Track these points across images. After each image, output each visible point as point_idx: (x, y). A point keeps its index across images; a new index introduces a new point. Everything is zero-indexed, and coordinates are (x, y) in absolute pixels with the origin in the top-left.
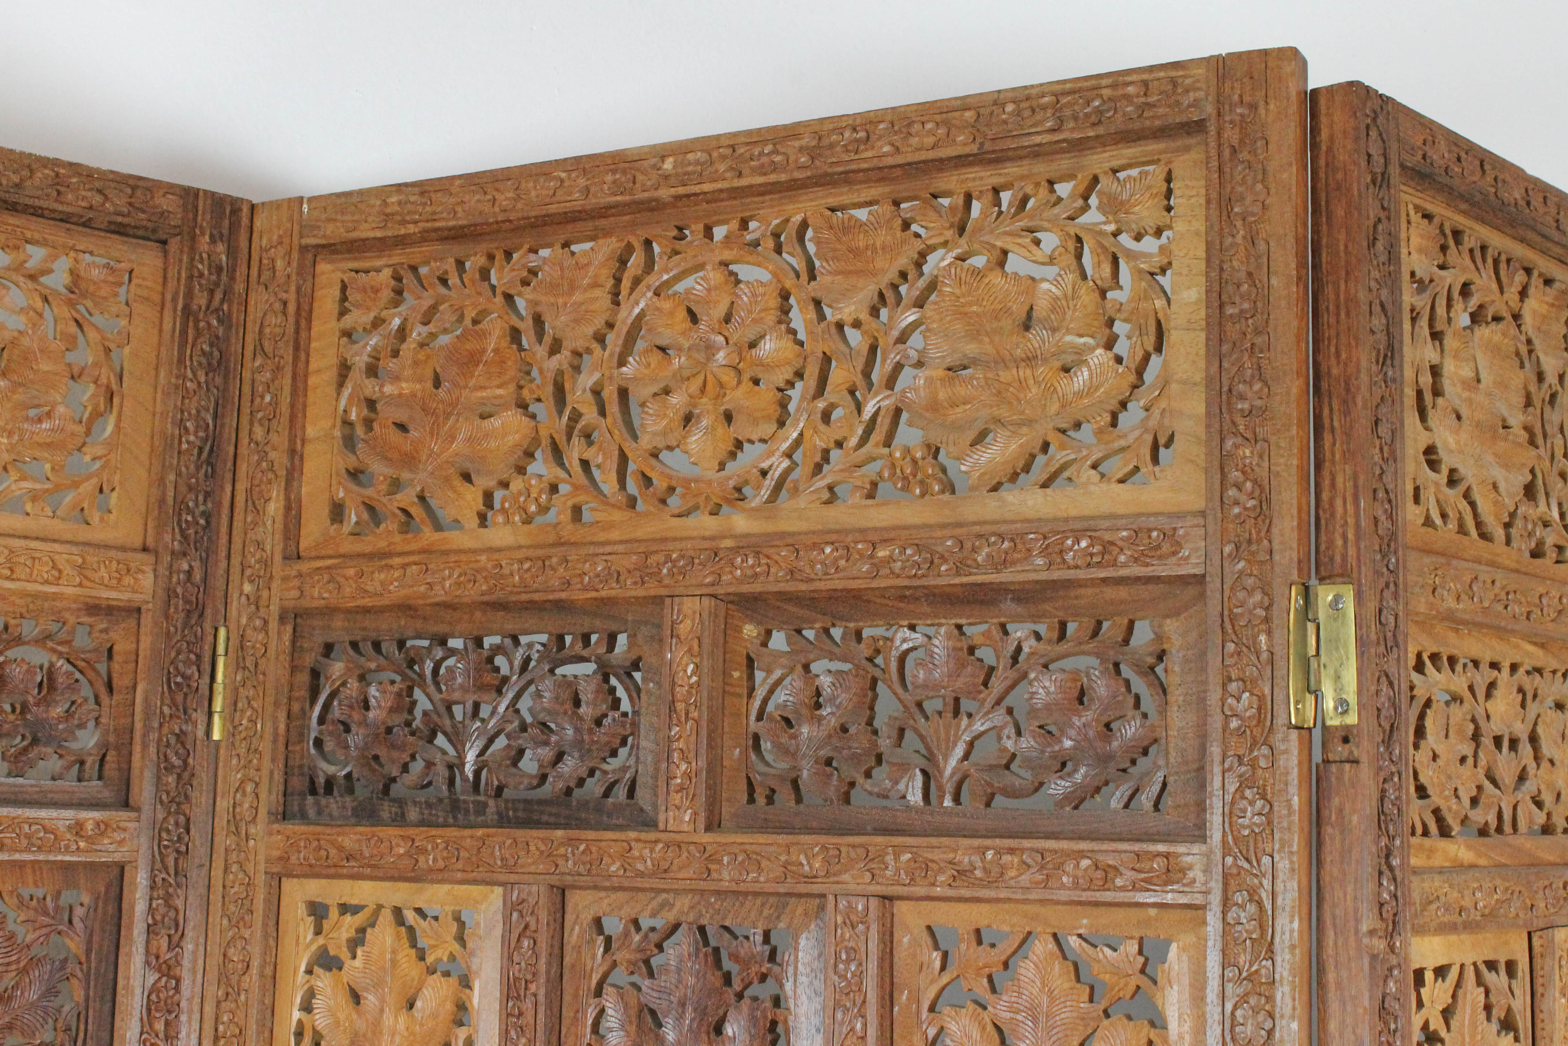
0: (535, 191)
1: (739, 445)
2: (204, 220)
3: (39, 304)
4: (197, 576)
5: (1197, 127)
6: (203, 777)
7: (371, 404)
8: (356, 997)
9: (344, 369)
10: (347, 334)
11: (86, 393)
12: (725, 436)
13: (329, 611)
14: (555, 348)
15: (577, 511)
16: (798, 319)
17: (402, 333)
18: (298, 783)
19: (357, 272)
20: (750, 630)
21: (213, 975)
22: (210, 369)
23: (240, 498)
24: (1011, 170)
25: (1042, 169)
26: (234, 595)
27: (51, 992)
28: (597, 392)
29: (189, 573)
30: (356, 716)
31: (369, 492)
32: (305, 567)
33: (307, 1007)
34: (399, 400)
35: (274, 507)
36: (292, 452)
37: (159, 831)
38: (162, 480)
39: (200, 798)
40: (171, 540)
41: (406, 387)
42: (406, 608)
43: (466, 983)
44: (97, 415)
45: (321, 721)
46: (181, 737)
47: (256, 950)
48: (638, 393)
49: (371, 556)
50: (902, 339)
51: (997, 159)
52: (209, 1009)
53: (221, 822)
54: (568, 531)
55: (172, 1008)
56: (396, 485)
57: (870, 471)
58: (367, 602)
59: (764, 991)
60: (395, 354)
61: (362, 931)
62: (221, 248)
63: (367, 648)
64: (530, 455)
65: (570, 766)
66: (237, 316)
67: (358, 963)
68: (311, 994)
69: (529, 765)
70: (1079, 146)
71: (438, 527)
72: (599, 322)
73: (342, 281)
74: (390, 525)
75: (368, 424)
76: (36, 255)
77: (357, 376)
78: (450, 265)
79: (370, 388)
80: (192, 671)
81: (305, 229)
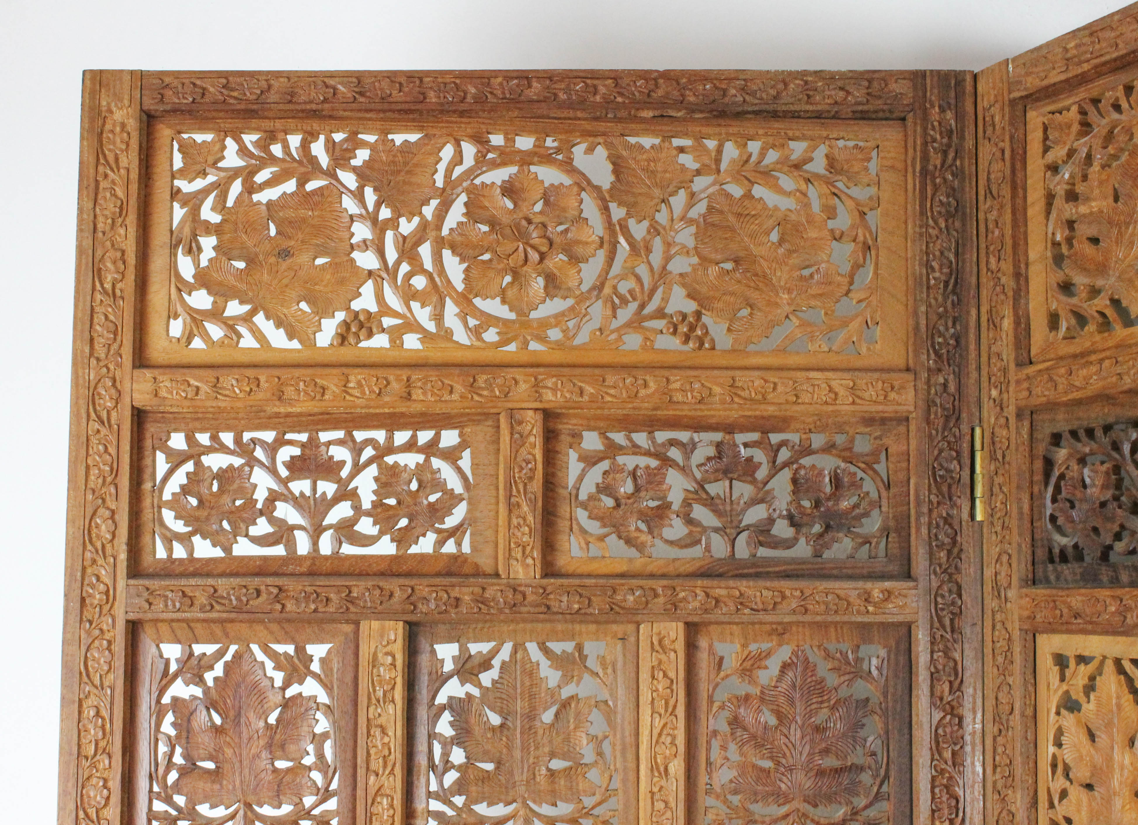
2: (933, 95)
3: (803, 186)
4: (952, 387)
6: (970, 552)
8: (1092, 736)
9: (1050, 198)
10: (1052, 168)
11: (848, 249)
13: (1052, 406)
17: (1089, 159)
18: (1041, 554)
19: (1053, 113)
21: (989, 716)
22: (949, 216)
23: (984, 318)
26: (985, 399)
27: (857, 724)
29: (945, 385)
30: (1078, 494)
31: (1074, 300)
32: (1031, 370)
33: (1058, 743)
34: (1093, 218)
35: (1007, 324)
36: (1017, 275)
37: (935, 596)
38: (916, 313)
39: (970, 569)
40: (928, 360)
41: (1095, 205)
44: (857, 267)
45: (1054, 500)
46: (947, 520)
47: (1018, 694)
49: (1075, 356)
52: (989, 742)
53: (988, 588)
55: (958, 740)
56: (1094, 292)
58: (1076, 395)
60: (1085, 178)
61: (1092, 678)
62: (949, 115)
63: (1082, 434)
66: (969, 169)
67: (1092, 706)
68: (1060, 732)
71: (1127, 323)
73: (1044, 123)
75: (1069, 241)
76: (798, 147)
77: (1059, 202)
78: (1120, 92)
79: (1069, 210)
80: (954, 465)
81: (1012, 85)
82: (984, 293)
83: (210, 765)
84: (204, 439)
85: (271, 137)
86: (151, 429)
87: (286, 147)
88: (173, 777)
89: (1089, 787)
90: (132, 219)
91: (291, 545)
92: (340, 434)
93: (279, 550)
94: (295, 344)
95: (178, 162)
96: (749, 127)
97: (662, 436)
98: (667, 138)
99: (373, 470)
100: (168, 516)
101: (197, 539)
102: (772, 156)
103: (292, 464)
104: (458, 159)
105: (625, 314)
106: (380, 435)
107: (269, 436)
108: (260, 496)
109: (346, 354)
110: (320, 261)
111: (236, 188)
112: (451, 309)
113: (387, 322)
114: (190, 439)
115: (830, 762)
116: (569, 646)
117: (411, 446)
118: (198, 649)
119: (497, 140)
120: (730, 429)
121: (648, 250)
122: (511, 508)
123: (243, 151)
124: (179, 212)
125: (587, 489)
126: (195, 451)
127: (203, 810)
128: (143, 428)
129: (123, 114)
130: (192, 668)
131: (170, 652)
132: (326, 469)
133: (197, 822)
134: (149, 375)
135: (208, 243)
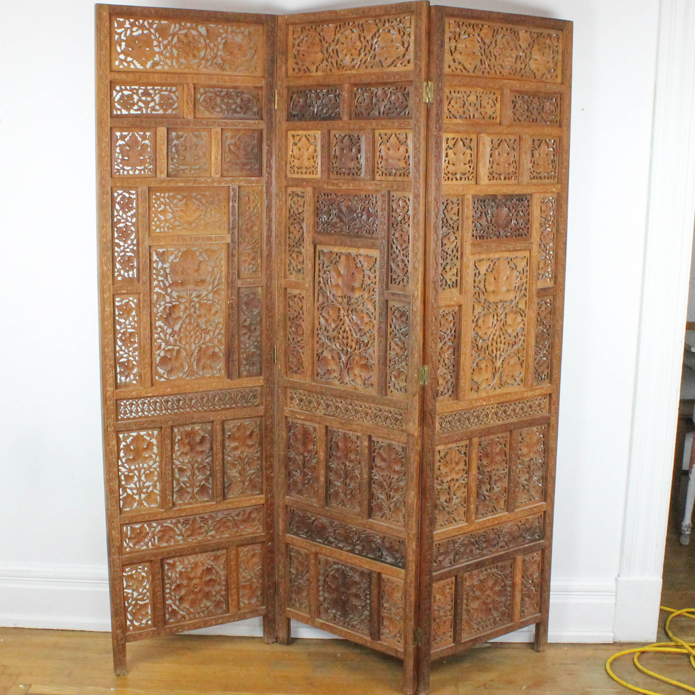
0: (323, 16)
1: (353, 60)
2: (269, 19)
3: (244, 37)
4: (272, 81)
5: (413, 12)
6: (274, 114)
7: (298, 51)
8: (300, 149)
9: (294, 45)
10: (294, 39)
11: (252, 52)
12: (352, 57)
13: (293, 87)
14: (326, 42)
15: (331, 70)
16: (362, 39)
17: (303, 39)
18: (289, 115)
19: (295, 28)
20: (355, 89)
21: (277, 147)
22: (272, 45)
23: (278, 67)
24: (391, 16)
25: (396, 17)
26: (278, 84)
27: (252, 150)
28: (333, 50)
29: (270, 81)
30: (298, 104)
31: (299, 66)
32: (289, 79)
33: (292, 151)
34: (303, 50)
35: (284, 69)
36: (286, 59)
37: (267, 124)
38: (265, 65)
39: (274, 118)
40: (267, 75)
41: (304, 48)
42: (305, 86)
43: (316, 146)
44: (254, 55)
45: (293, 105)
46: (270, 109)
47: (284, 142)
48: (339, 50)
49: (299, 77)
50: (376, 43)
51: (389, 15)
52: (277, 152)
53: (277, 122)
54: (329, 73)
55: (271, 152)
56: (303, 65)
57: (371, 64)
58: (299, 85)
59: (358, 144)
60: (302, 42)
61: (300, 139)
62: (273, 24)
63: (299, 92)
64: (323, 60)
65: (330, 111)
66: (276, 36)
67: (300, 144)
68: (293, 149)
69: (324, 111)
70: (399, 13)
71: (310, 72)
72: (332, 39)
73: (293, 29)
74: (302, 72)
75: (298, 54)
76: (243, 29)
77: (296, 46)
78: (310, 28)
79: (298, 48)
80: (271, 97)
81: (287, 20)
82: (278, 63)
83: (126, 158)
84: (123, 87)
85: (136, 20)
86: (113, 85)
87: (139, 23)
88: (119, 161)
89: (299, 159)
90: (108, 38)
91: (142, 112)
92: (151, 87)
93: (139, 112)
94: (142, 67)
95: (116, 25)
96: (234, 24)
97: (216, 89)
98: (217, 25)
99: (158, 96)
100: (116, 104)
101: (122, 110)
102: (238, 31)
103: (142, 94)
104: (175, 27)
105: (209, 63)
106: (159, 88)
107: (137, 87)
108: (135, 100)
109: (153, 70)
110: (147, 49)
111: (129, 32)
112: (174, 61)
113: (161, 63)
114: (121, 88)
115: (247, 157)
116: (198, 133)
117: (166, 90)
118: (124, 133)
119: (183, 24)
120: (229, 88)
121: (214, 50)
122: (188, 104)
123: (130, 24)
124: (117, 37)
125: (201, 100)
126: (121, 90)
127: (126, 168)
128: (112, 85)
129: (106, 14)
130: (123, 138)
131: (118, 134)
132: (149, 95)
133: (124, 170)
134: (113, 73)
135: (123, 44)
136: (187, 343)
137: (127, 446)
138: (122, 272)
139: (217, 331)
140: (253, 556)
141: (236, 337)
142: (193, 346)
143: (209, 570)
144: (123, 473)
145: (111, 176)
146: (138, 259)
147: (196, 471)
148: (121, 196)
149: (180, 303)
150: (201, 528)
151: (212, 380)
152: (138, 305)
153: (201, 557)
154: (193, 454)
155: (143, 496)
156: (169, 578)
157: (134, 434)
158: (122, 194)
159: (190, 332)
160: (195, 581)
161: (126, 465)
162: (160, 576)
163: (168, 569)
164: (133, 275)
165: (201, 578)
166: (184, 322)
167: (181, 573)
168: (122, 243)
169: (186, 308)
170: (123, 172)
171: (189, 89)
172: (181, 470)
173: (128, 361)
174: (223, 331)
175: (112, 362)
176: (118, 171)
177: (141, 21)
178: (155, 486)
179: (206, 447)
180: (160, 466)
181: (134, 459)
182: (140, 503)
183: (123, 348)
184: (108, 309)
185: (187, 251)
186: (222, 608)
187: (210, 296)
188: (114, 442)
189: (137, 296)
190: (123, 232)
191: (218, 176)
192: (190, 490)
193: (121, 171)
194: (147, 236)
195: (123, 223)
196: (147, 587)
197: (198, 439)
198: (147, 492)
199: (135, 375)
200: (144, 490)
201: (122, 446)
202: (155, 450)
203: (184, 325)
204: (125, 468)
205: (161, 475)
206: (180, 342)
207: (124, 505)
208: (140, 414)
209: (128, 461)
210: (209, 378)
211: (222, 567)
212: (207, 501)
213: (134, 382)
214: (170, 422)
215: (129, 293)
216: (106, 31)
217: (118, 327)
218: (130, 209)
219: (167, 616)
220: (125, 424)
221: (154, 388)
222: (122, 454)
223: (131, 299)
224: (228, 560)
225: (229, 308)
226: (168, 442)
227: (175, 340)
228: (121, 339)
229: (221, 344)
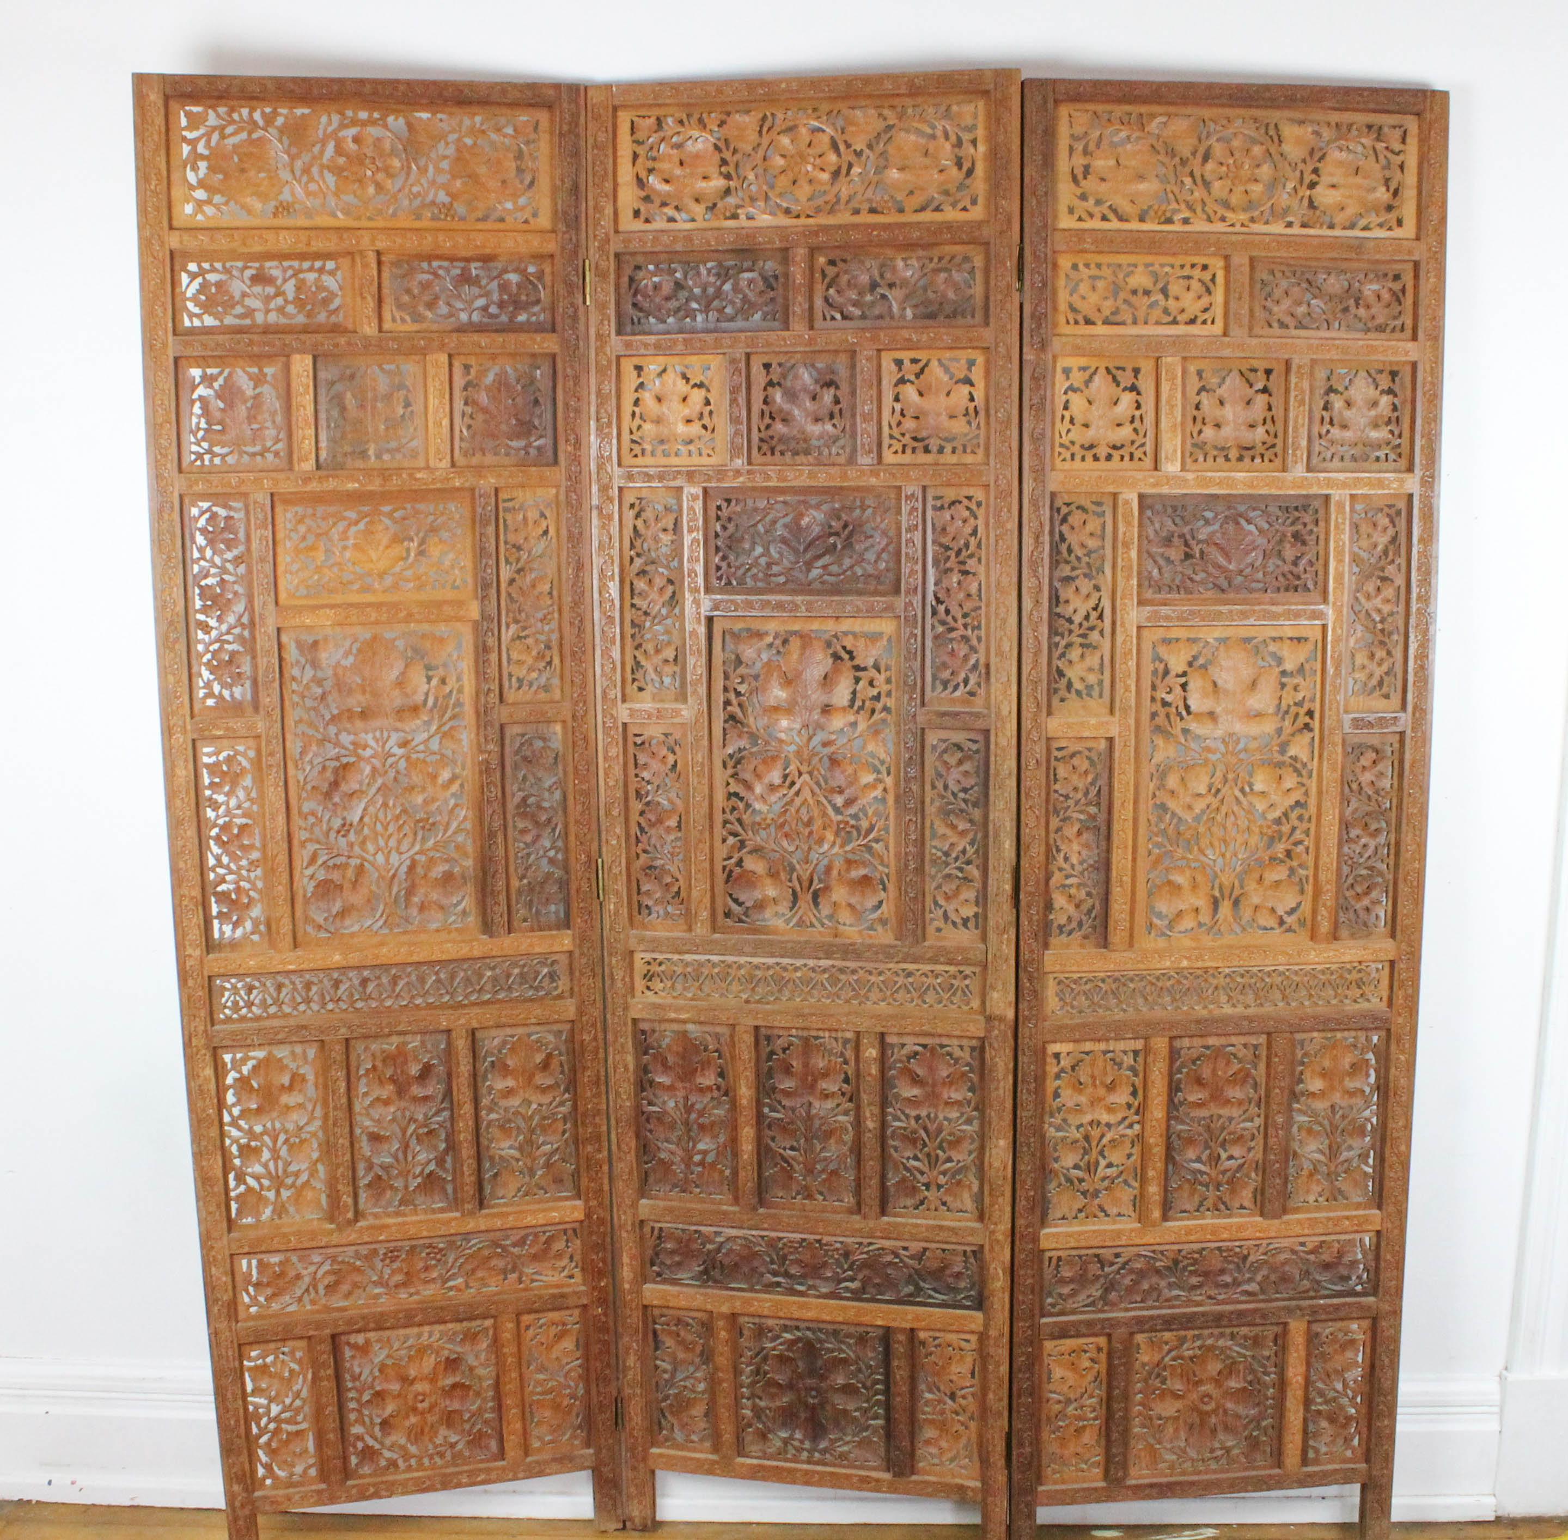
2: (565, 95)
4: (574, 240)
6: (583, 319)
9: (635, 156)
22: (573, 156)
23: (590, 208)
26: (591, 247)
29: (571, 239)
33: (636, 405)
36: (614, 189)
38: (556, 203)
39: (582, 328)
40: (562, 227)
46: (572, 304)
62: (573, 106)
66: (583, 134)
76: (500, 121)
80: (575, 279)
82: (590, 197)
83: (219, 427)
85: (232, 110)
86: (179, 261)
87: (241, 115)
88: (201, 434)
89: (656, 422)
90: (163, 152)
91: (253, 319)
92: (275, 263)
93: (248, 322)
96: (475, 109)
97: (435, 264)
98: (434, 114)
99: (293, 281)
100: (190, 305)
101: (206, 317)
102: (487, 124)
103: (252, 278)
104: (330, 123)
105: (416, 203)
106: (296, 264)
107: (240, 264)
109: (277, 222)
110: (262, 175)
111: (215, 137)
114: (200, 267)
116: (393, 367)
117: (311, 269)
118: (209, 371)
119: (349, 113)
120: (468, 260)
121: (426, 171)
122: (362, 299)
123: (218, 117)
124: (186, 149)
126: (202, 272)
127: (217, 449)
128: (175, 260)
129: (154, 97)
130: (208, 380)
131: (196, 373)
132: (269, 281)
133: (214, 455)
134: (177, 233)
135: (203, 165)
136: (379, 849)
137: (243, 1082)
138: (216, 688)
139: (454, 825)
140: (559, 1337)
141: (500, 839)
142: (395, 859)
143: (452, 1364)
144: (236, 1141)
145: (180, 470)
146: (254, 657)
147: (413, 1142)
148: (207, 515)
149: (360, 758)
150: (427, 1269)
151: (444, 936)
152: (257, 763)
153: (431, 1335)
154: (403, 1104)
155: (285, 1194)
156: (356, 1378)
157: (260, 1054)
158: (209, 510)
159: (386, 828)
160: (420, 1387)
161: (242, 1123)
162: (330, 1372)
163: (353, 1357)
164: (243, 695)
165: (433, 1379)
166: (372, 801)
167: (382, 1368)
168: (213, 622)
169: (374, 769)
170: (211, 461)
171: (366, 265)
172: (375, 1138)
173: (238, 890)
174: (468, 825)
175: (196, 893)
176: (200, 456)
177: (245, 112)
178: (313, 1173)
179: (433, 1088)
180: (324, 1127)
181: (259, 1111)
182: (280, 1210)
183: (225, 860)
184: (183, 773)
185: (374, 638)
186: (487, 1447)
187: (435, 745)
188: (209, 1072)
189: (251, 742)
190: (215, 599)
191: (446, 463)
192: (398, 1184)
193: (207, 457)
194: (271, 606)
195: (214, 575)
196: (304, 1394)
197: (414, 1070)
198: (293, 1185)
199: (256, 923)
200: (289, 1181)
201: (229, 1080)
202: (311, 1090)
203: (371, 810)
204: (239, 1128)
205: (328, 1148)
206: (364, 850)
207: (239, 1211)
208: (272, 1010)
209: (244, 1114)
210: (437, 931)
211: (483, 1356)
212: (442, 1210)
213: (255, 938)
214: (343, 1031)
215: (232, 736)
216: (156, 136)
217: (210, 814)
218: (229, 545)
219: (354, 1460)
220: (233, 1033)
221: (299, 952)
222: (230, 1098)
223: (241, 748)
224: (496, 1342)
225: (481, 772)
226: (341, 1074)
227: (351, 845)
228: (218, 839)
229: (465, 855)
